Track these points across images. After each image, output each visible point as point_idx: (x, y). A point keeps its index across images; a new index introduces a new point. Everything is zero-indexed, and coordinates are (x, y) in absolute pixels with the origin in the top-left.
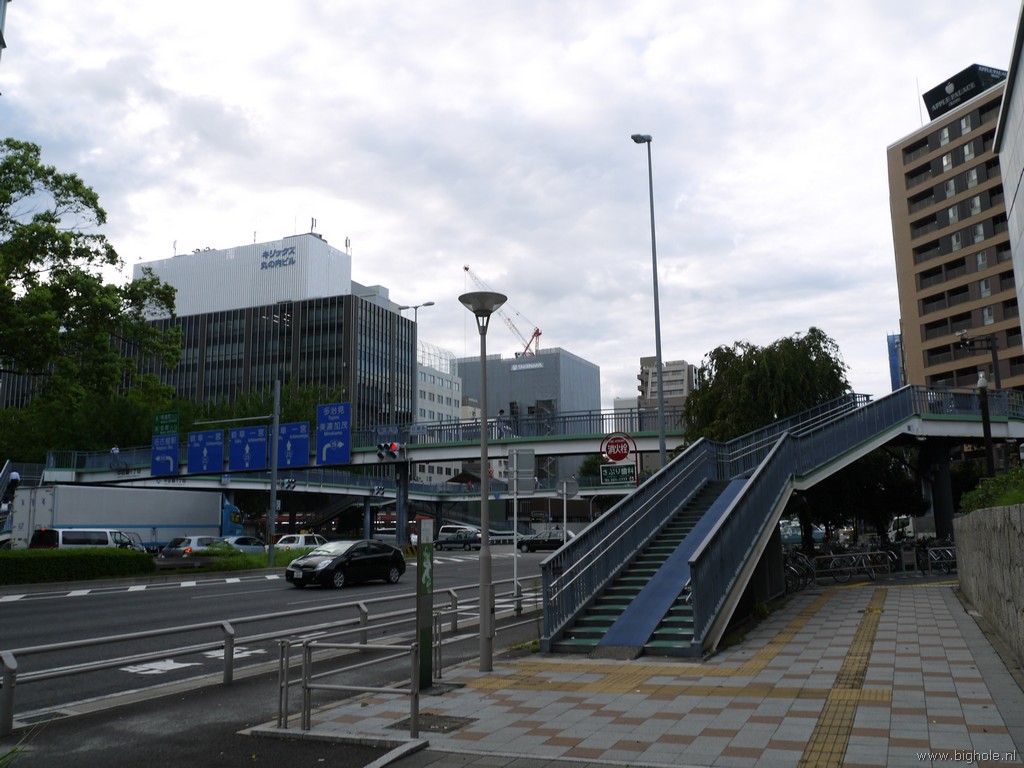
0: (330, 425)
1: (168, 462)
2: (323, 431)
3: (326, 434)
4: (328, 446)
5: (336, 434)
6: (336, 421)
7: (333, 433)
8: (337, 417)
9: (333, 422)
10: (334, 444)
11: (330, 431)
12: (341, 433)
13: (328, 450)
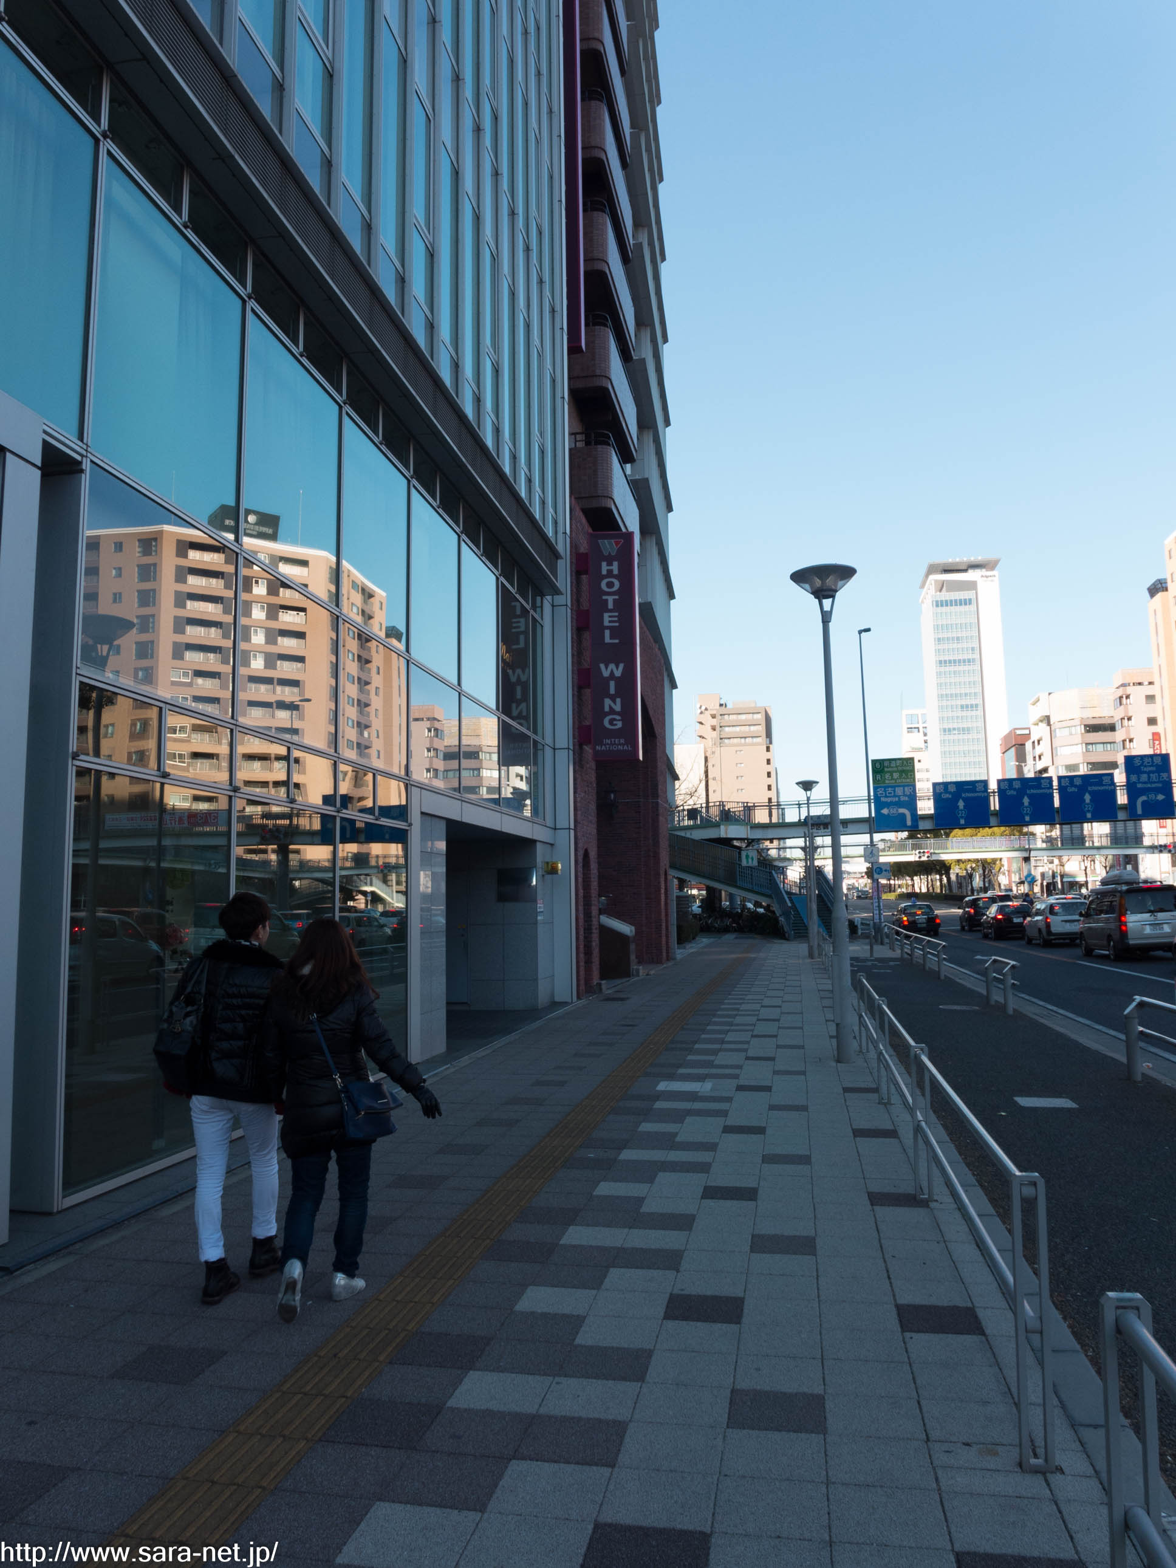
0: (1144, 777)
1: (904, 815)
2: (1135, 783)
3: (1139, 786)
4: (1144, 798)
5: (1154, 785)
6: (1153, 772)
7: (1149, 786)
8: (1154, 769)
9: (1149, 773)
10: (1152, 796)
11: (1145, 783)
12: (1160, 785)
13: (1143, 803)
